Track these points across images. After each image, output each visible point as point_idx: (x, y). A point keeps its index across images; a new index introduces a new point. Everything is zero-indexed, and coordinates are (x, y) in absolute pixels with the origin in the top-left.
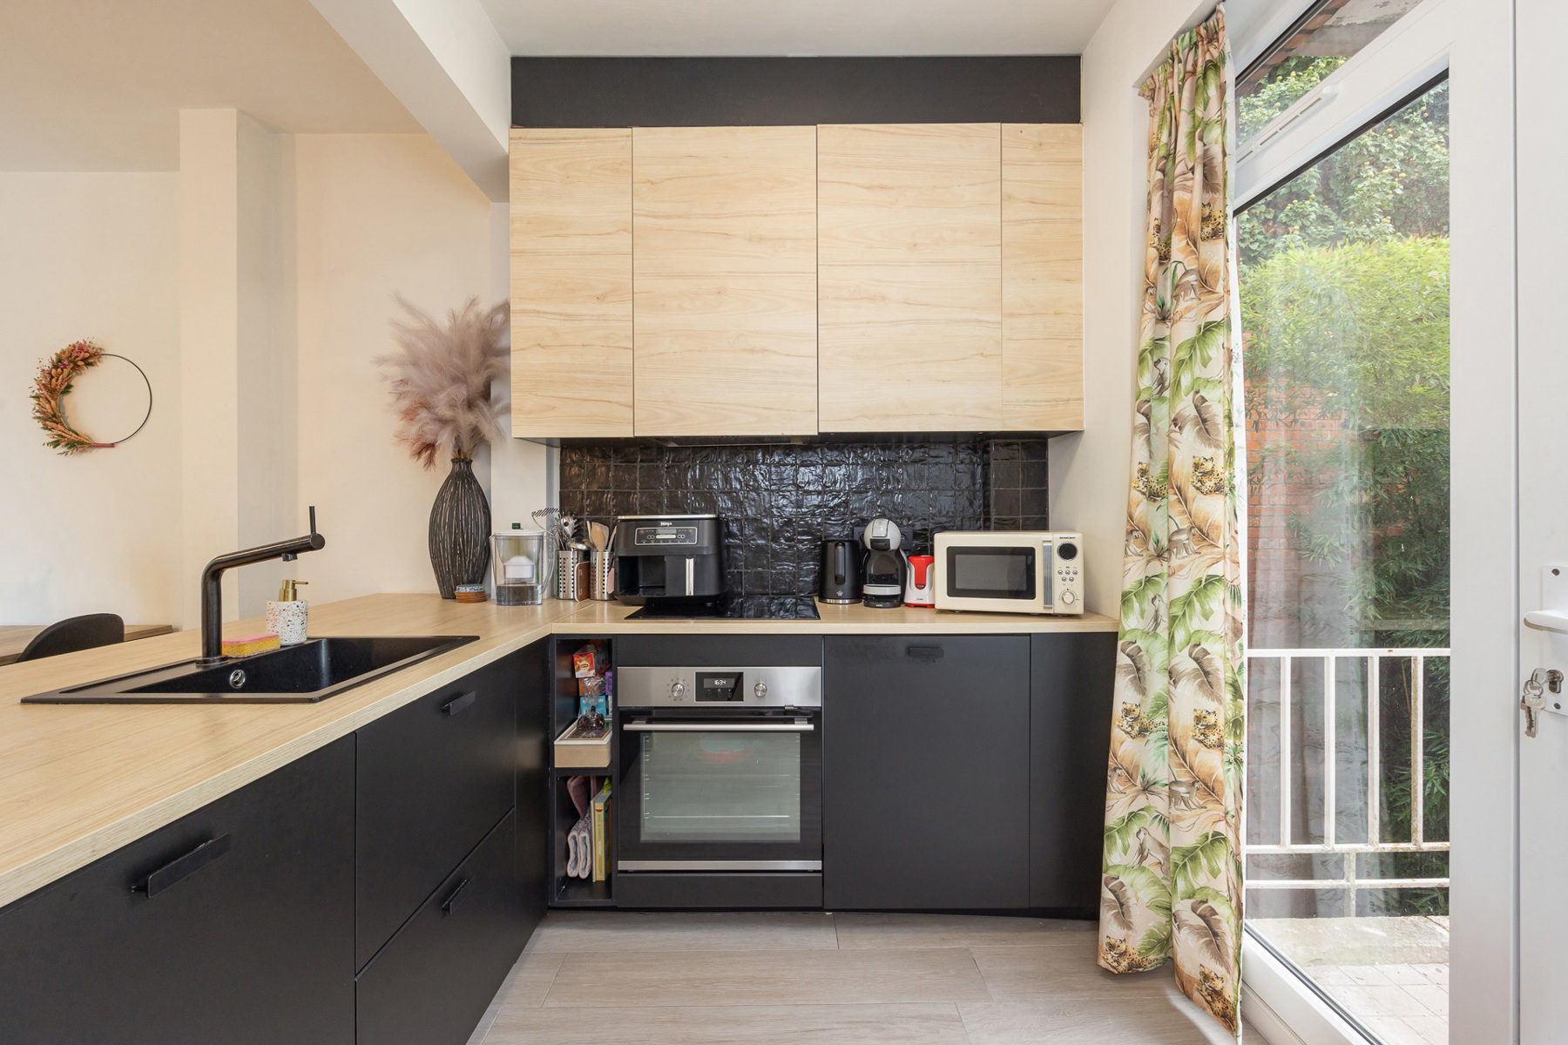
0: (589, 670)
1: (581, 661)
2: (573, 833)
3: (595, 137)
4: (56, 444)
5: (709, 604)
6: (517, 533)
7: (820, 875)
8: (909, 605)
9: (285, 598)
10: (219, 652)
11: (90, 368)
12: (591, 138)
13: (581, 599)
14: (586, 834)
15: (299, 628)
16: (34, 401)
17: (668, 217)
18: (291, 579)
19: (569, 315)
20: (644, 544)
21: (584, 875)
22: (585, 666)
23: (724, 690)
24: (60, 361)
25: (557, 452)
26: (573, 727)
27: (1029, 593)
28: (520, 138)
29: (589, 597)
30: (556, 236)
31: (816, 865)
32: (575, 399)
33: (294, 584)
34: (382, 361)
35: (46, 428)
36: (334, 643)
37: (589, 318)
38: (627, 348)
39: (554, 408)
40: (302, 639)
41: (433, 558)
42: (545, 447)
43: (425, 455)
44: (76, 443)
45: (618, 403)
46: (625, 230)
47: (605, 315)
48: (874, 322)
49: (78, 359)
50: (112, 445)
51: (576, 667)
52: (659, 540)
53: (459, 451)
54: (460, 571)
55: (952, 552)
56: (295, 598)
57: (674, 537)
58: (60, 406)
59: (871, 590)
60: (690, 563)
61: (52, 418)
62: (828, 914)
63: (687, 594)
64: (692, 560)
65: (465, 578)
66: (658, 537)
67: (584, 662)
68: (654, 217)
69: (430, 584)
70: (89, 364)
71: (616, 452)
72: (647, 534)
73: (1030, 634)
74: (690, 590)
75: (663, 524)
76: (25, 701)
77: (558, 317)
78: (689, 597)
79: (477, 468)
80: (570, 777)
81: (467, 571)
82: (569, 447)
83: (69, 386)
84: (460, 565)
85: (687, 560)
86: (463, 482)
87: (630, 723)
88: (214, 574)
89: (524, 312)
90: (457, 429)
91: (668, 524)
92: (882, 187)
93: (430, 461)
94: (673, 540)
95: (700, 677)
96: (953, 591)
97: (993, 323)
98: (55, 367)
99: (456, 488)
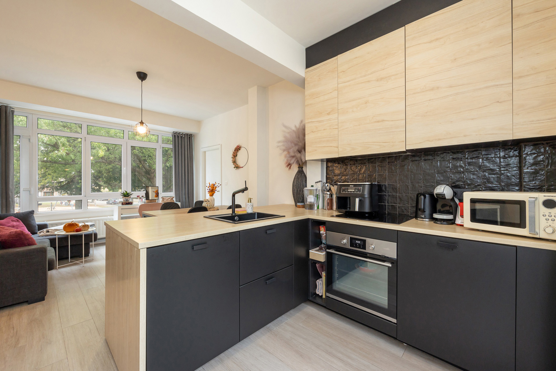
0: (324, 231)
1: (322, 228)
2: (318, 281)
3: (327, 63)
4: (235, 167)
5: (367, 215)
6: (312, 188)
7: (396, 325)
8: (458, 225)
9: (249, 202)
10: (235, 212)
12: (326, 64)
13: (328, 209)
14: (321, 282)
15: (251, 209)
16: (232, 159)
17: (349, 81)
18: (250, 197)
19: (320, 121)
20: (344, 192)
21: (320, 295)
22: (323, 230)
23: (359, 245)
24: (235, 149)
25: (325, 163)
26: (318, 248)
27: (521, 224)
28: (307, 72)
29: (332, 209)
30: (317, 97)
31: (394, 321)
32: (321, 147)
33: (250, 199)
34: (279, 142)
35: (234, 164)
36: (258, 213)
37: (325, 121)
38: (336, 128)
39: (316, 150)
40: (252, 212)
41: (293, 195)
42: (320, 162)
43: (289, 166)
44: (238, 167)
45: (334, 147)
46: (335, 90)
47: (329, 119)
48: (433, 99)
49: (238, 148)
50: (242, 167)
51: (320, 230)
52: (349, 192)
53: (299, 165)
54: (299, 199)
55: (473, 201)
56: (251, 202)
57: (354, 190)
58: (235, 159)
59: (436, 216)
60: (357, 200)
61: (234, 162)
62: (404, 344)
63: (356, 210)
64: (358, 199)
65: (300, 201)
66: (349, 190)
67: (323, 229)
68: (344, 83)
69: (293, 203)
70: (239, 150)
71: (342, 162)
72: (346, 189)
73: (516, 246)
74: (357, 209)
75: (350, 186)
76: (204, 217)
77: (317, 122)
78: (357, 212)
79: (304, 169)
80: (317, 263)
81: (301, 199)
82: (329, 161)
83: (237, 155)
84: (299, 197)
85: (356, 199)
86: (300, 174)
87: (329, 249)
88: (234, 195)
89: (309, 123)
90: (297, 158)
91: (352, 186)
92: (437, 39)
93: (290, 168)
94: (353, 192)
95: (351, 238)
96: (474, 219)
97: (506, 84)
98: (235, 151)
99: (298, 175)
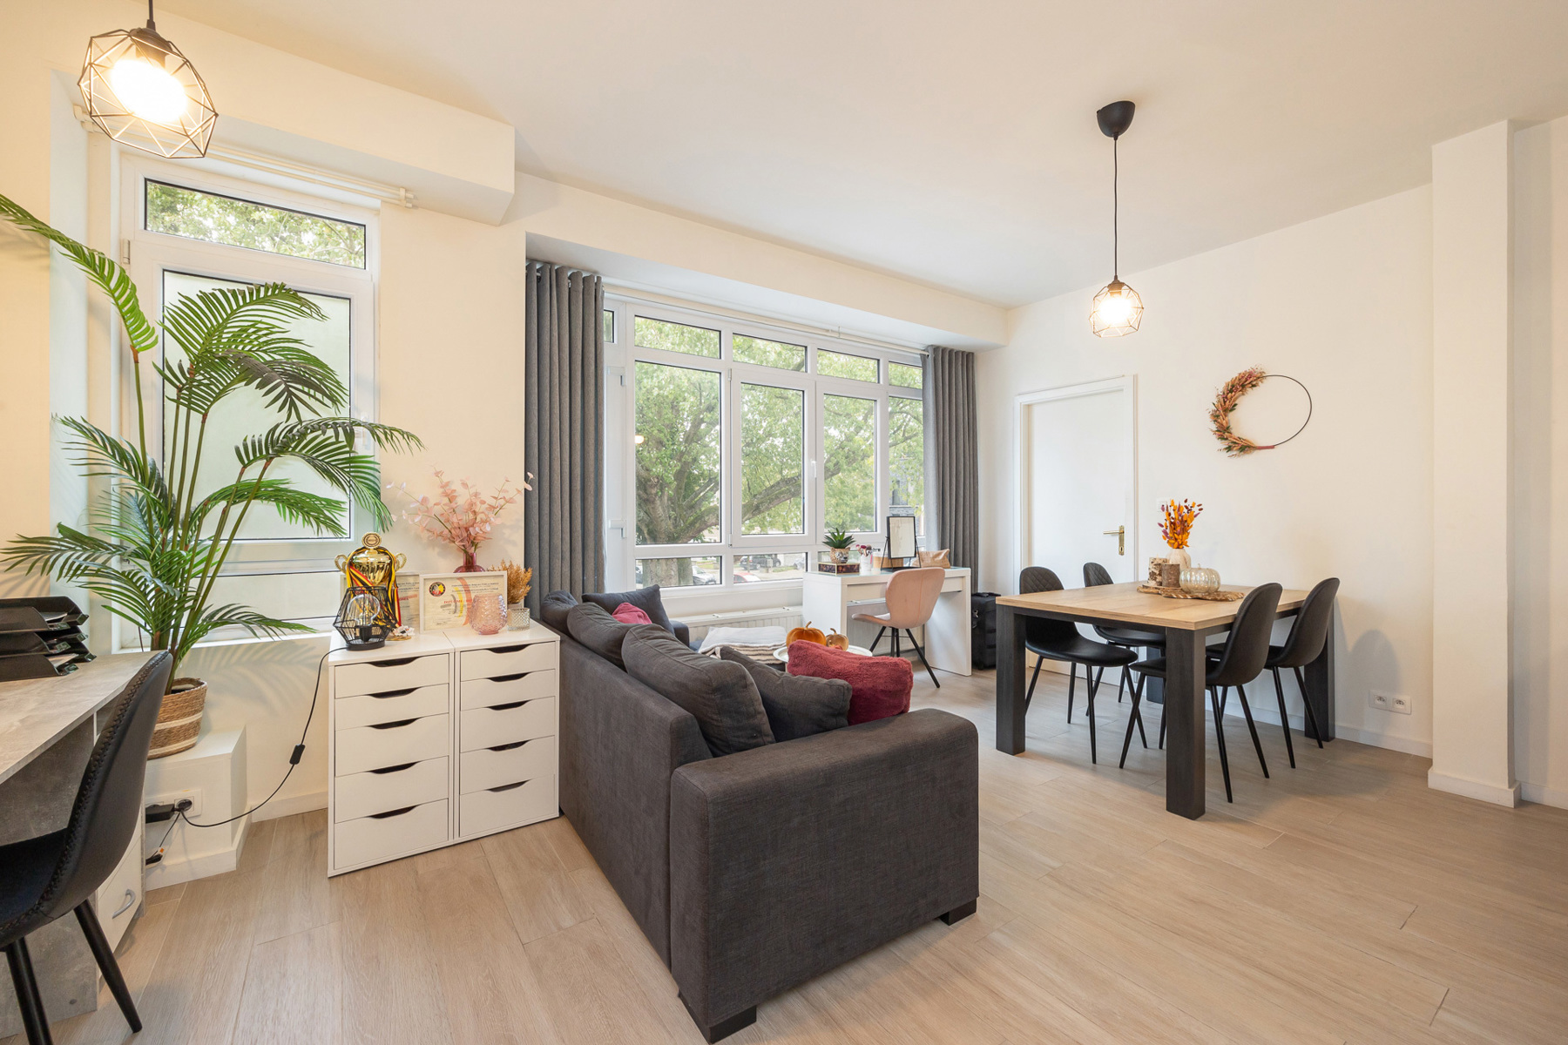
4: (1229, 449)
11: (1254, 388)
24: (1233, 386)
35: (1219, 438)
44: (1245, 447)
49: (1245, 382)
50: (1273, 447)
58: (1229, 420)
61: (1223, 431)
70: (1254, 385)
83: (1237, 405)
98: (1225, 391)
